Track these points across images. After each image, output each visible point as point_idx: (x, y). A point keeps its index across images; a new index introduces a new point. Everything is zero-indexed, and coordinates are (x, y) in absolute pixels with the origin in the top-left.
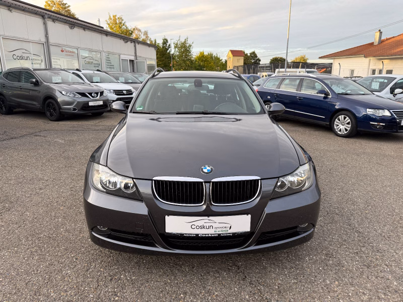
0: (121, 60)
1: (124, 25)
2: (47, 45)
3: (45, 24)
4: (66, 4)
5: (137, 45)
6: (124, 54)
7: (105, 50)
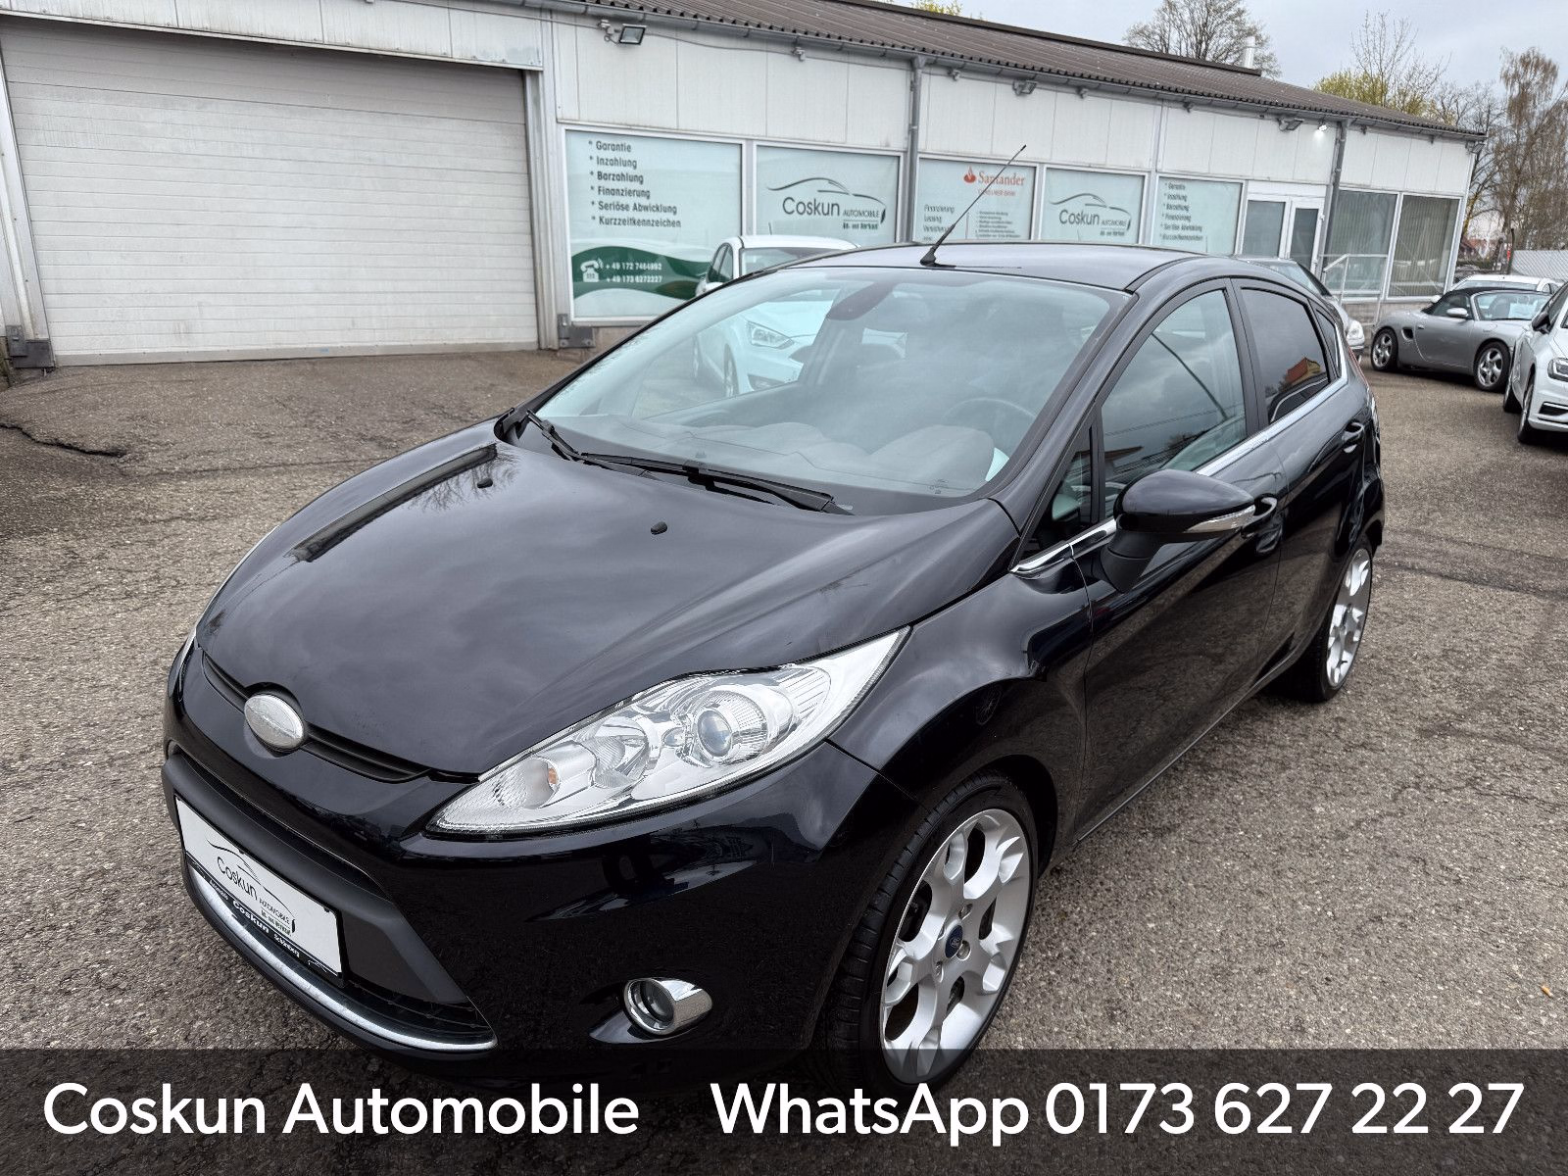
0: (1244, 206)
2: (909, 160)
3: (914, 88)
5: (1353, 137)
6: (1269, 181)
7: (1168, 166)
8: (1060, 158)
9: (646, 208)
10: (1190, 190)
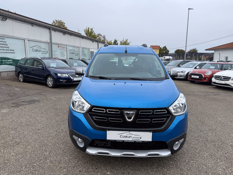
0: (90, 52)
2: (51, 43)
3: (50, 32)
5: (99, 43)
6: (92, 49)
7: (82, 46)
8: (69, 44)
9: (8, 50)
10: (84, 50)
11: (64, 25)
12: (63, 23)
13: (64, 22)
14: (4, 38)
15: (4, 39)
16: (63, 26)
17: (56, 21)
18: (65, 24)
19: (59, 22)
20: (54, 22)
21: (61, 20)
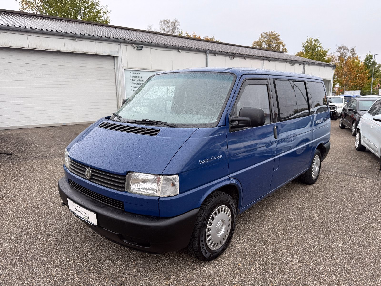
1: (319, 46)
3: (206, 58)
4: (276, 34)
5: (307, 66)
11: (278, 39)
12: (277, 35)
13: (279, 34)
14: (139, 72)
15: (140, 74)
16: (276, 40)
17: (266, 33)
18: (280, 37)
19: (270, 35)
20: (263, 37)
21: (273, 31)
